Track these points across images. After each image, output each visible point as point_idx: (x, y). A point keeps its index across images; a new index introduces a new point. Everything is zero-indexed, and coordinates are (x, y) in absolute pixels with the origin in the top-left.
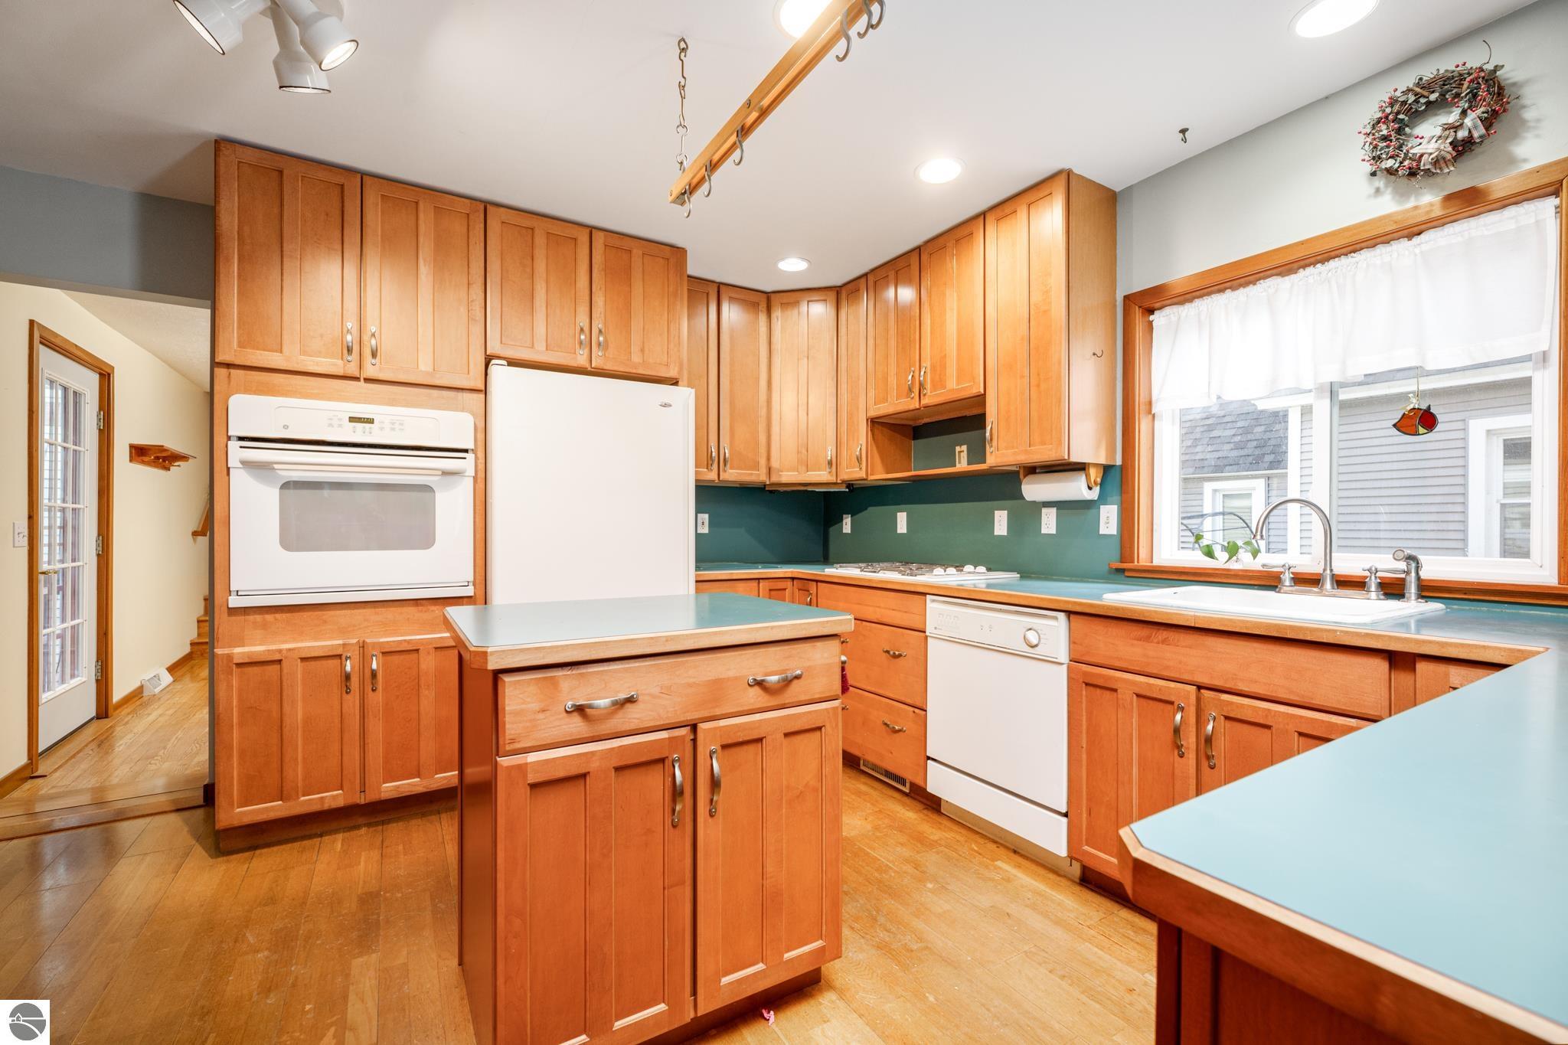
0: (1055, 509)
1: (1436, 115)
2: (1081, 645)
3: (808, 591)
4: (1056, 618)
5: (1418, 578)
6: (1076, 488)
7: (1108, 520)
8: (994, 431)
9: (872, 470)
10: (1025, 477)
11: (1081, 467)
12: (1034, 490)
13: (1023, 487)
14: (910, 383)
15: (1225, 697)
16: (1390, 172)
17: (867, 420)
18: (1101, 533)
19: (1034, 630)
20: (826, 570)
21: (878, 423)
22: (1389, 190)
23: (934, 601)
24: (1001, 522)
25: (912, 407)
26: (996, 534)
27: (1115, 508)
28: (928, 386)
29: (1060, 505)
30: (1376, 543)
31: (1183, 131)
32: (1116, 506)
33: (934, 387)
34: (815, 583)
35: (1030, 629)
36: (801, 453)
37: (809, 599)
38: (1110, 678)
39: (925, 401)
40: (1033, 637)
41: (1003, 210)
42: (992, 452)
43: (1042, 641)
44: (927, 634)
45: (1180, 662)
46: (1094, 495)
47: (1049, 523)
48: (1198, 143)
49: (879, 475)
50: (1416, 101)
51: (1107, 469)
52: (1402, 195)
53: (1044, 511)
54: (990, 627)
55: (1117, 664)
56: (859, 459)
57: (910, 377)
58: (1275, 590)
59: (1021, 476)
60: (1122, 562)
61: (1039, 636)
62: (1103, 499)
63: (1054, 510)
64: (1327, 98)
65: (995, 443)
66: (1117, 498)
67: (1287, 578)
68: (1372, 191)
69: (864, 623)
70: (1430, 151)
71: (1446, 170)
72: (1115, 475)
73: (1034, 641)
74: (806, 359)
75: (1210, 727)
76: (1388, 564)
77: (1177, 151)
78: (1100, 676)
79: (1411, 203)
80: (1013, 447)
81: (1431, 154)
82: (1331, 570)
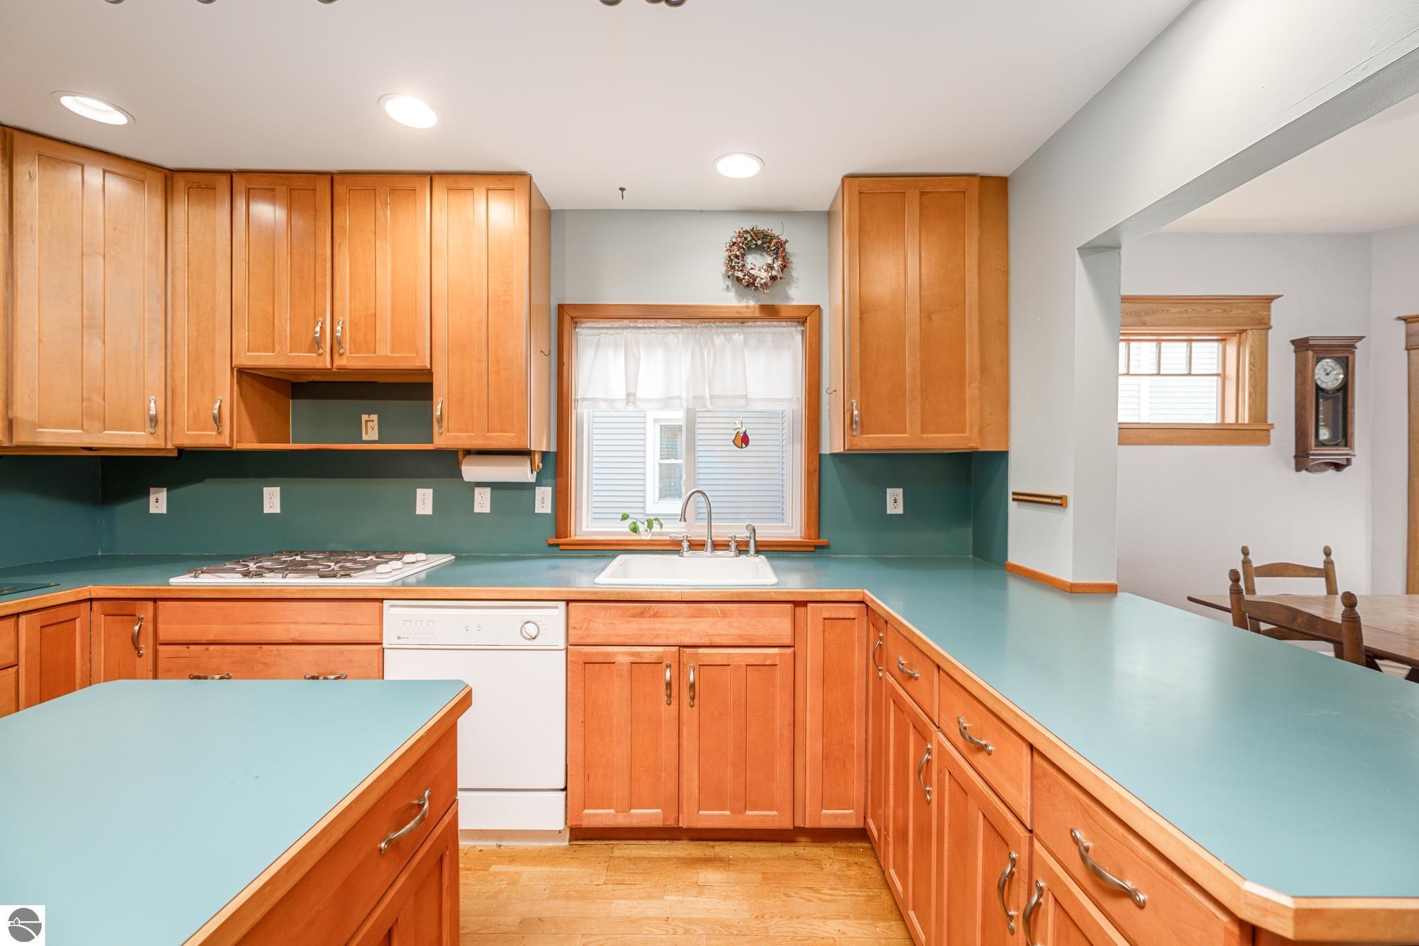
0: (490, 488)
1: (756, 253)
2: (581, 628)
3: (135, 616)
4: (557, 608)
5: (755, 541)
6: (521, 472)
7: (543, 501)
8: (444, 412)
9: (239, 434)
10: (464, 458)
11: (525, 453)
12: (472, 471)
13: (463, 467)
14: (318, 335)
15: (701, 650)
16: (739, 280)
17: (232, 369)
18: (536, 512)
19: (533, 623)
20: (173, 581)
21: (248, 374)
22: (734, 290)
23: (393, 606)
24: (424, 500)
25: (320, 365)
26: (417, 513)
27: (549, 489)
28: (347, 345)
29: (495, 486)
30: (738, 516)
31: (622, 189)
32: (550, 488)
33: (356, 347)
34: (151, 604)
35: (528, 622)
36: (89, 400)
37: (137, 628)
38: (609, 654)
39: (341, 362)
40: (531, 629)
41: (457, 183)
42: (441, 434)
43: (541, 632)
44: (384, 646)
45: (668, 630)
46: (531, 478)
47: (483, 502)
48: (630, 202)
49: (250, 444)
50: (751, 241)
51: (544, 455)
52: (740, 296)
53: (477, 490)
54: (479, 626)
55: (615, 640)
56: (218, 420)
57: (318, 329)
58: (678, 554)
59: (461, 458)
60: (557, 538)
61: (538, 627)
62: (539, 482)
63: (488, 491)
64: (701, 211)
65: (445, 423)
66: (552, 481)
67: (685, 544)
68: (725, 287)
69: (265, 647)
70: (762, 277)
71: (765, 291)
72: (551, 460)
73: (534, 634)
74: (101, 258)
75: (692, 677)
76: (743, 534)
77: (615, 202)
78: (598, 654)
79: (744, 304)
80: (467, 431)
81: (762, 279)
82: (711, 539)
